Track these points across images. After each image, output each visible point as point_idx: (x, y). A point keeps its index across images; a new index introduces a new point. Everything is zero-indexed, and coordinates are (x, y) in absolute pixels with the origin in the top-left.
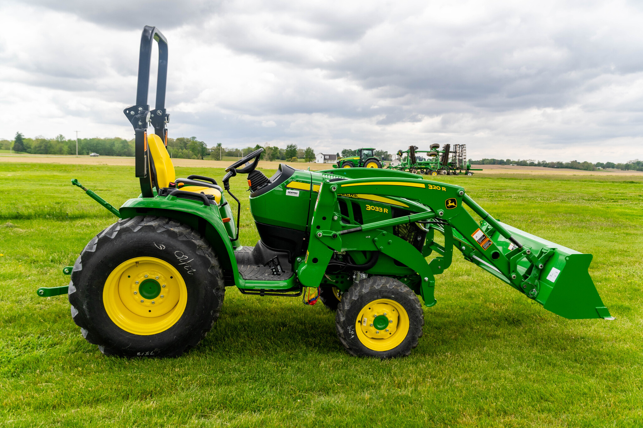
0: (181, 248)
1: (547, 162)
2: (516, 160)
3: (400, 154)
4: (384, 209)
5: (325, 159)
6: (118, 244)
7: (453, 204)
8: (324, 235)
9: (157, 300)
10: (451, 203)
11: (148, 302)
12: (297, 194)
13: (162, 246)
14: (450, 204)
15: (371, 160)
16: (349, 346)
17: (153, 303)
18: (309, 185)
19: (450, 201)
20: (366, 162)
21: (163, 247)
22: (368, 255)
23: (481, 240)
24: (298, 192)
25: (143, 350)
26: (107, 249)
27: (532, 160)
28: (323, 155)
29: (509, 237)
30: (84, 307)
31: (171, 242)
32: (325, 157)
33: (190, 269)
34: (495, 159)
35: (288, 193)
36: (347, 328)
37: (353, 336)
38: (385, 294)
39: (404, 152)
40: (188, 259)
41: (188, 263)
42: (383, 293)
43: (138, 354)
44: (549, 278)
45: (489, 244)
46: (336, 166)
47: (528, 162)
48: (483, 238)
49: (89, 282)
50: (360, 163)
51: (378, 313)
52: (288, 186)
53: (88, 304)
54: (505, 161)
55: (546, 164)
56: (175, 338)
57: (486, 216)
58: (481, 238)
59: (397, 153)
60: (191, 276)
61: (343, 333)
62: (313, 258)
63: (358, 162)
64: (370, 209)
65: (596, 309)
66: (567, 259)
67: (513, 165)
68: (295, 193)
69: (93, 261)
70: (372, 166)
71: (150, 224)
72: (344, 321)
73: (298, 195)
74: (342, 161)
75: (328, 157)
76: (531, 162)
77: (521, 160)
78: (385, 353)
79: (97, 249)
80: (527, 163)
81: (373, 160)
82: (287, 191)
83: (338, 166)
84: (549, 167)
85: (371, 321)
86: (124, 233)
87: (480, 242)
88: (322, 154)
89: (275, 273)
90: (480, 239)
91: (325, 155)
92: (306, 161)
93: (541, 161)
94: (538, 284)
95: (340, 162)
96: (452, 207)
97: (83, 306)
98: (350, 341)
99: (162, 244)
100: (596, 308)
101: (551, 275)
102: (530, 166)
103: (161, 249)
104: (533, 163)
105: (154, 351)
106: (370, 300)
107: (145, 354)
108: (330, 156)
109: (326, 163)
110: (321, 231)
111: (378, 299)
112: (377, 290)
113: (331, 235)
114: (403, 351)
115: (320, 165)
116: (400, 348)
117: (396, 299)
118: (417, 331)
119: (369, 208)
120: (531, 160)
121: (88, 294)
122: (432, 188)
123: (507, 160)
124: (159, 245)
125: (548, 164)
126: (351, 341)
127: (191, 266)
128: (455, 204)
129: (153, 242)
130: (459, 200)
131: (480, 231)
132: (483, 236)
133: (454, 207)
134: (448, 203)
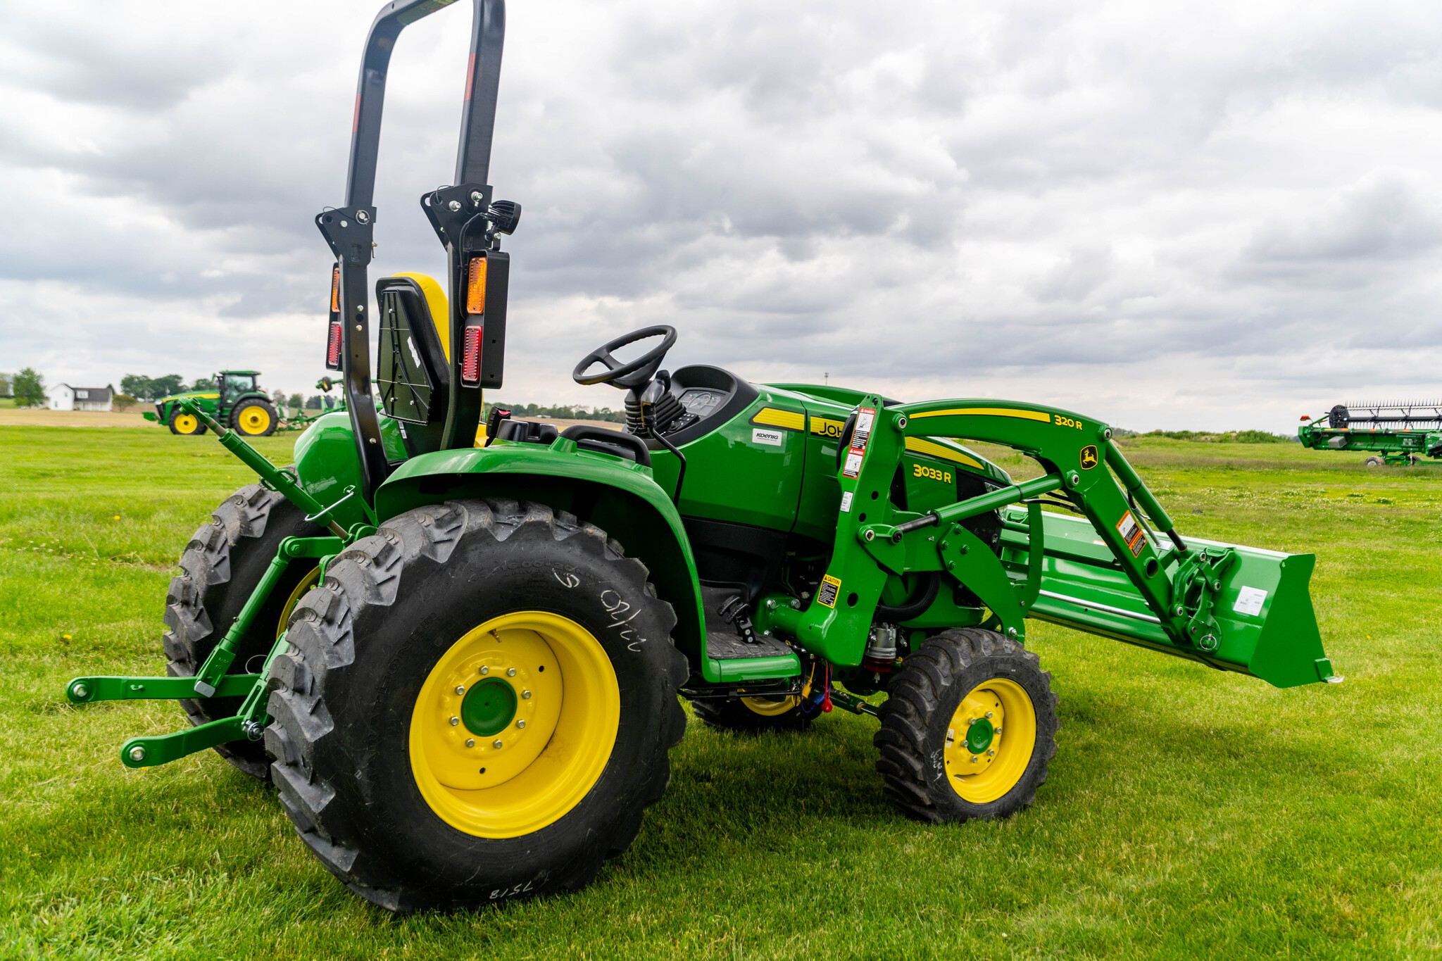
0: (613, 582)
1: (612, 411)
2: (549, 406)
3: (326, 387)
4: (946, 474)
5: (76, 400)
6: (460, 580)
7: (1092, 459)
8: (878, 535)
9: (507, 735)
10: (1089, 455)
11: (482, 744)
12: (777, 440)
13: (571, 579)
14: (1088, 459)
15: (252, 401)
16: (930, 799)
17: (496, 746)
18: (803, 417)
19: (1087, 452)
20: (236, 406)
21: (574, 582)
22: (912, 584)
23: (1131, 536)
24: (779, 434)
25: (505, 883)
26: (431, 597)
27: (582, 405)
28: (72, 389)
29: (1168, 530)
30: (359, 775)
31: (592, 568)
32: (75, 394)
33: (633, 637)
34: (503, 402)
35: (758, 438)
36: (929, 756)
37: (940, 775)
38: (1001, 667)
39: (334, 383)
40: (630, 612)
41: (630, 623)
42: (997, 663)
43: (494, 894)
44: (1238, 607)
45: (1141, 543)
46: (153, 414)
47: (574, 411)
48: (1133, 532)
49: (378, 697)
50: (221, 409)
51: (975, 714)
52: (755, 420)
53: (371, 764)
54: (526, 407)
55: (611, 414)
56: (590, 832)
57: (1137, 486)
58: (1130, 532)
59: (317, 384)
60: (634, 657)
61: (922, 769)
62: (848, 593)
63: (216, 406)
64: (919, 475)
65: (1316, 664)
66: (1284, 565)
67: (543, 417)
68: (773, 437)
69: (389, 631)
70: (256, 415)
71: (538, 519)
72: (925, 740)
73: (778, 443)
74: (171, 403)
75: (85, 395)
76: (581, 409)
77: (560, 405)
78: (993, 806)
79: (402, 594)
80: (572, 413)
81: (257, 401)
82: (756, 431)
83: (158, 415)
84: (616, 422)
85: (963, 734)
86: (473, 547)
87: (1129, 540)
88: (67, 385)
89: (750, 639)
90: (1128, 535)
91: (75, 390)
92: (19, 404)
93: (600, 408)
94: (1215, 624)
95: (163, 405)
96: (1090, 464)
97: (354, 771)
98: (934, 788)
99: (571, 573)
100: (1317, 660)
101: (1244, 600)
102: (578, 419)
103: (570, 586)
104: (584, 412)
105: (536, 879)
106: (974, 683)
107: (511, 891)
108: (90, 391)
109: (78, 409)
110: (869, 526)
111: (987, 680)
112: (987, 658)
113: (887, 535)
114: (1024, 797)
115: (63, 414)
116: (1020, 788)
117: (1018, 679)
118: (1048, 747)
119: (920, 471)
120: (580, 407)
121: (375, 733)
122: (1060, 424)
123: (529, 406)
124: (566, 576)
125: (614, 414)
126: (936, 787)
127: (636, 630)
128: (1095, 458)
129: (551, 567)
130: (1100, 451)
131: (1129, 515)
132: (1135, 526)
133: (1094, 463)
134: (1083, 457)
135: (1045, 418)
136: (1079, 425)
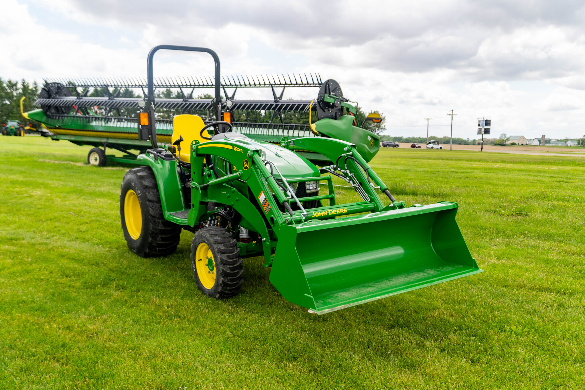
14: (246, 165)
19: (245, 162)
21: (134, 184)
23: (264, 203)
31: (136, 182)
33: (140, 200)
36: (192, 262)
37: (195, 270)
40: (140, 193)
41: (139, 196)
42: (203, 237)
45: (269, 208)
51: (209, 256)
56: (139, 244)
62: (192, 204)
78: (207, 291)
96: (246, 168)
106: (198, 241)
110: (193, 183)
111: (201, 242)
112: (201, 234)
113: (194, 186)
116: (213, 289)
117: (208, 245)
122: (236, 150)
128: (248, 165)
129: (132, 180)
130: (250, 162)
131: (263, 193)
132: (265, 199)
133: (247, 168)
134: (244, 165)
135: (231, 147)
136: (242, 151)
